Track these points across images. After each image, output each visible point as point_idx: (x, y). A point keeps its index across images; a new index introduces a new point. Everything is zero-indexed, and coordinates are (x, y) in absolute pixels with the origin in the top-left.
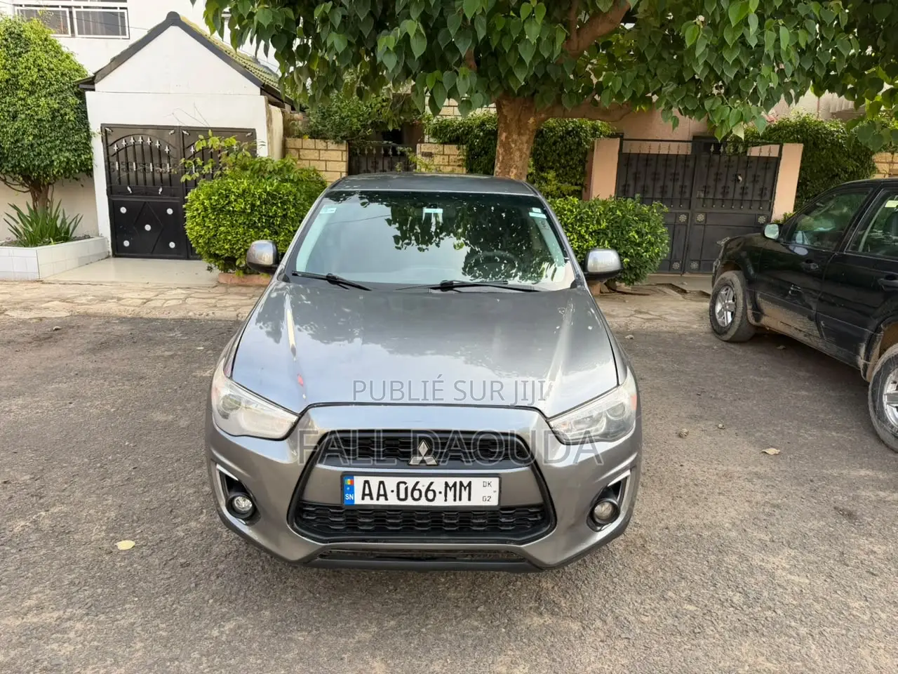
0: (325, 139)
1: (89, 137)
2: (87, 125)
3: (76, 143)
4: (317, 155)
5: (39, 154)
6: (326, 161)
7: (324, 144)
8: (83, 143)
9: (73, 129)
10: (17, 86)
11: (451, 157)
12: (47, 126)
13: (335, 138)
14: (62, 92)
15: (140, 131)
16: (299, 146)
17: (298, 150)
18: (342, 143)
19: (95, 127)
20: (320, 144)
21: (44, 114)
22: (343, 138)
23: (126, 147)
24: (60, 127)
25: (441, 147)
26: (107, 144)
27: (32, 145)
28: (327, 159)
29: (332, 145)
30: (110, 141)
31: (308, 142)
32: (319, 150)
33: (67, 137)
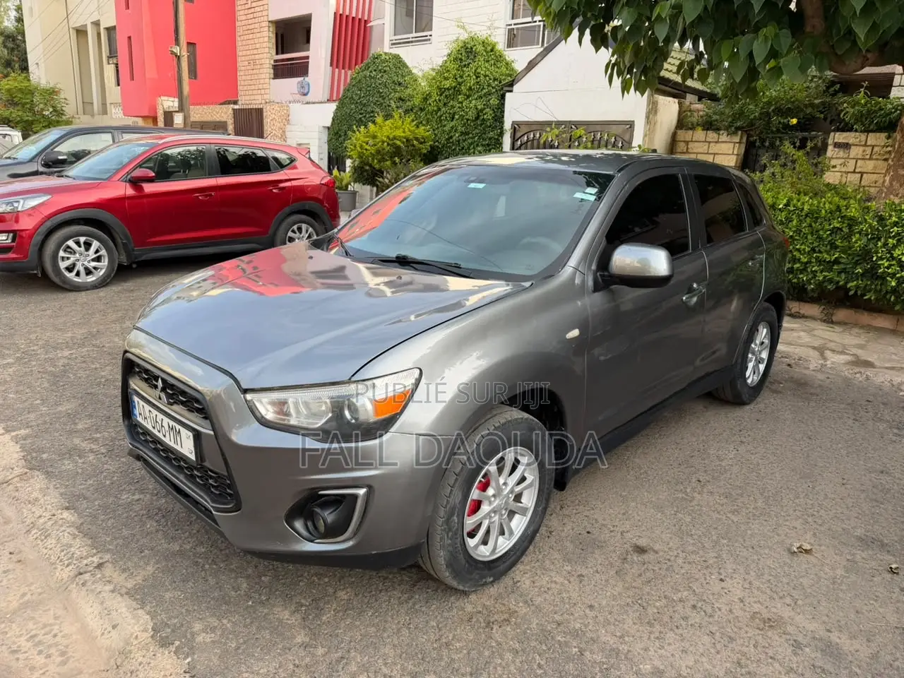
0: (717, 130)
1: (501, 134)
2: (502, 123)
3: (490, 139)
4: (706, 147)
5: (463, 148)
6: (715, 154)
7: (715, 135)
8: (495, 139)
9: (490, 127)
10: (459, 92)
11: (876, 149)
12: (472, 124)
13: (727, 129)
14: (490, 95)
15: (538, 127)
16: (688, 139)
17: (687, 143)
18: (735, 133)
19: (507, 125)
20: (712, 135)
21: (471, 114)
22: (738, 129)
23: (527, 142)
24: (481, 125)
25: (863, 136)
26: (514, 138)
27: (459, 141)
28: (716, 152)
29: (724, 137)
30: (517, 137)
31: (700, 134)
32: (710, 142)
33: (485, 133)
